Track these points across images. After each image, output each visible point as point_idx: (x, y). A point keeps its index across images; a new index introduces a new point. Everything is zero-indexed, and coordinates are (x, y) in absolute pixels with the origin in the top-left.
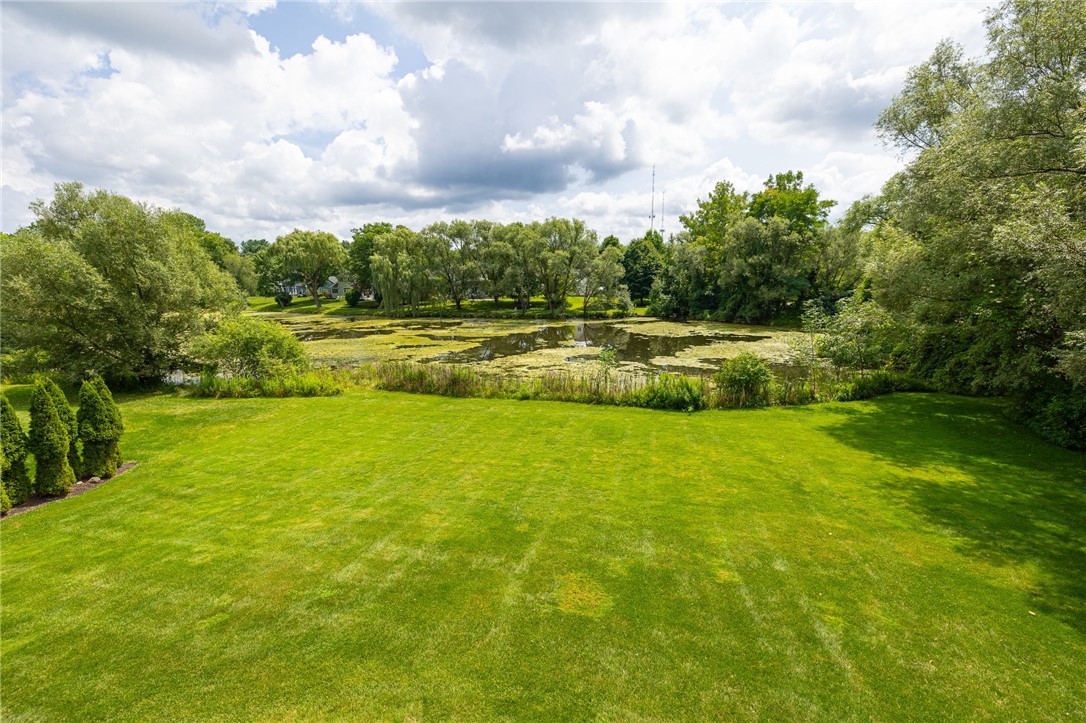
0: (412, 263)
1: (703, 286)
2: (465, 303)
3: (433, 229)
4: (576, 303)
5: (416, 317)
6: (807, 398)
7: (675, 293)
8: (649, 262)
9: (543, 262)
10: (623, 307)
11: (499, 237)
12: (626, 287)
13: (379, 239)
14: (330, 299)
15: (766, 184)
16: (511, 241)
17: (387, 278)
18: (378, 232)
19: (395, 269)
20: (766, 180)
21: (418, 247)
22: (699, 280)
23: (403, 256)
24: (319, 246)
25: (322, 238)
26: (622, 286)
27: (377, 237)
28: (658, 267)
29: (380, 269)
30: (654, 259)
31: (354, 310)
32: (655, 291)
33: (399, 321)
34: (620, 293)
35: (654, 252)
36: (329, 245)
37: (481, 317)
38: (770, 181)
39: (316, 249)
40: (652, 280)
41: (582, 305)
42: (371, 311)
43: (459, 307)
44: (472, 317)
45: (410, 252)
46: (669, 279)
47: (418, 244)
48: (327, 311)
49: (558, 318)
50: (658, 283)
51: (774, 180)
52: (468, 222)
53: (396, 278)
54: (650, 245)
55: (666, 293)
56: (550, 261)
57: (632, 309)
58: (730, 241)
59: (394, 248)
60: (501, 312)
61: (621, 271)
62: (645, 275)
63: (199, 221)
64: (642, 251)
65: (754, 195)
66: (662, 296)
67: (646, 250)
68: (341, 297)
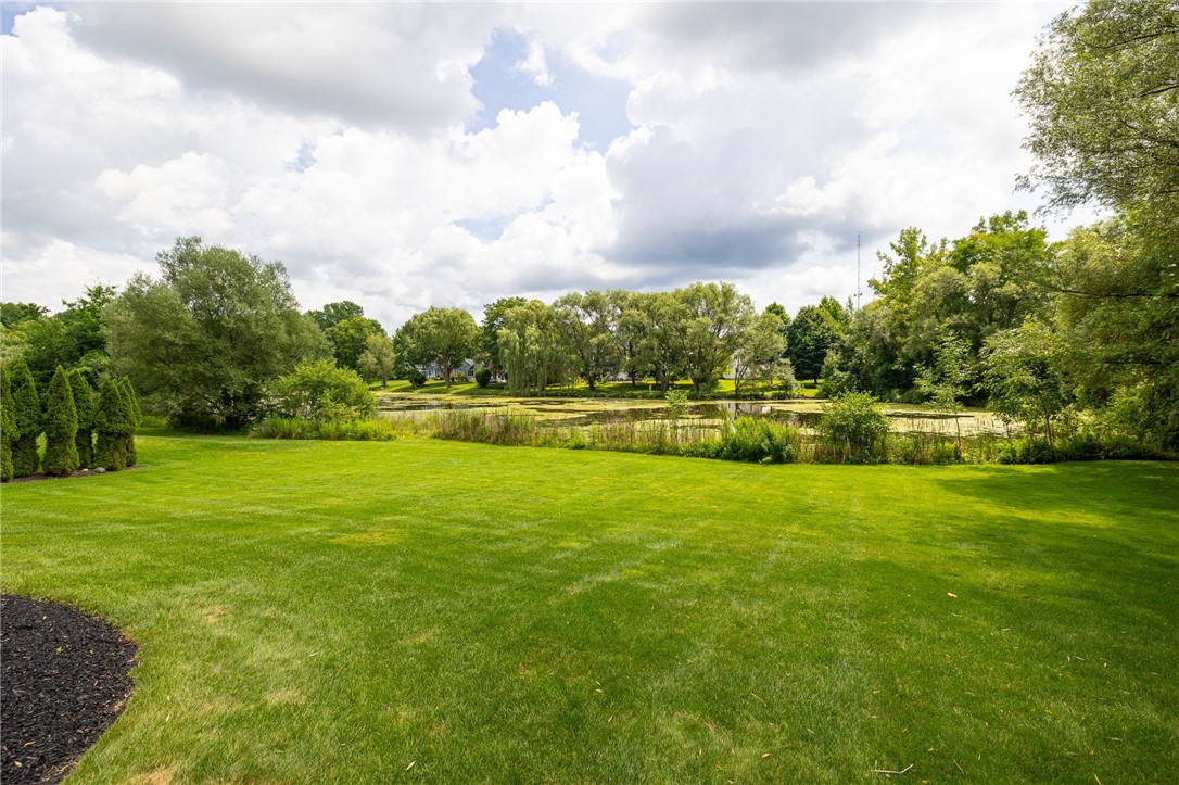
0: (540, 337)
1: (892, 359)
2: (599, 384)
3: (565, 302)
4: (728, 386)
5: (542, 396)
6: (949, 457)
7: (855, 370)
8: (822, 333)
9: (684, 330)
10: (786, 387)
11: (635, 304)
12: (788, 361)
13: (509, 313)
14: (462, 380)
15: (976, 229)
16: (648, 309)
17: (513, 353)
18: (511, 307)
19: (522, 344)
20: (977, 224)
21: (545, 320)
22: (887, 352)
23: (532, 330)
24: (451, 323)
25: (455, 315)
26: (782, 360)
27: (509, 310)
28: (834, 339)
29: (506, 344)
30: (829, 329)
31: (481, 390)
32: (827, 367)
34: (779, 368)
35: (830, 322)
36: (462, 321)
37: (614, 397)
38: (981, 225)
39: (449, 326)
40: (824, 355)
41: (734, 388)
42: (498, 391)
43: (592, 388)
44: (603, 396)
45: (542, 327)
46: (847, 352)
47: (549, 318)
48: (456, 391)
49: (703, 398)
50: (832, 358)
51: (987, 224)
52: (603, 292)
53: (522, 353)
54: (825, 314)
55: (841, 369)
57: (797, 386)
58: (919, 298)
59: (525, 320)
60: (635, 392)
61: (781, 343)
62: (817, 348)
63: (359, 308)
64: (814, 321)
65: (956, 242)
66: (837, 372)
67: (819, 319)
68: (472, 378)
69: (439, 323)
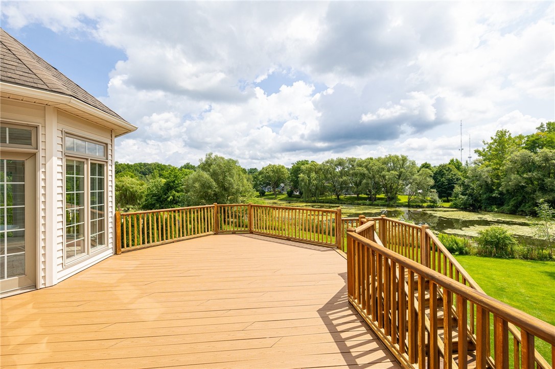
0: (317, 178)
1: (492, 191)
2: (341, 197)
3: (327, 162)
4: (403, 199)
5: (317, 202)
6: (546, 257)
7: (470, 195)
8: (452, 177)
9: (384, 177)
10: (434, 202)
11: (360, 165)
12: (435, 190)
13: (303, 167)
14: (280, 193)
15: (538, 128)
16: (366, 167)
17: (305, 184)
18: (303, 164)
19: (309, 180)
20: (539, 126)
21: (318, 170)
22: (489, 188)
23: (313, 175)
24: (278, 171)
25: (279, 167)
26: (432, 190)
27: (302, 166)
28: (458, 179)
29: (303, 180)
30: (455, 175)
31: (290, 198)
32: (455, 193)
33: (309, 204)
34: (431, 194)
35: (455, 171)
36: (282, 170)
37: (350, 204)
38: (542, 126)
39: (277, 172)
40: (453, 187)
41: (407, 200)
42: (297, 199)
43: (338, 199)
44: (345, 204)
45: (316, 173)
46: (466, 187)
47: (320, 169)
48: (279, 198)
49: (392, 206)
50: (458, 189)
51: (545, 126)
52: (344, 158)
53: (309, 184)
54: (452, 167)
55: (463, 194)
56: (387, 177)
57: (440, 203)
58: (507, 164)
59: (310, 171)
61: (432, 182)
62: (449, 184)
64: (447, 171)
65: (528, 137)
66: (460, 196)
67: (449, 170)
68: (285, 193)
69: (273, 171)
